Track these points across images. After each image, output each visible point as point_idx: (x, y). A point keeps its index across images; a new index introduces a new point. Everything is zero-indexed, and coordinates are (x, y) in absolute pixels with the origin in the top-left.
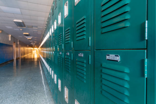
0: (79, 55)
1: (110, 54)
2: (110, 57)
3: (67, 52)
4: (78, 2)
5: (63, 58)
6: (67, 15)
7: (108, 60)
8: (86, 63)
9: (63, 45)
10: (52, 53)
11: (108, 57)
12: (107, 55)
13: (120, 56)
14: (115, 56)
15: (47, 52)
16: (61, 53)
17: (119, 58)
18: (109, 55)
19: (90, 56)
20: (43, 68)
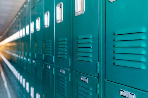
0: (81, 78)
1: (125, 90)
2: (125, 93)
3: (61, 68)
4: (80, 13)
5: (54, 75)
6: (61, 20)
7: (121, 95)
8: (91, 91)
9: (53, 57)
10: (32, 62)
11: (121, 93)
12: (121, 90)
13: (135, 95)
14: (131, 94)
15: (19, 57)
16: (50, 67)
17: (134, 97)
18: (123, 91)
19: (98, 85)
20: (11, 78)
